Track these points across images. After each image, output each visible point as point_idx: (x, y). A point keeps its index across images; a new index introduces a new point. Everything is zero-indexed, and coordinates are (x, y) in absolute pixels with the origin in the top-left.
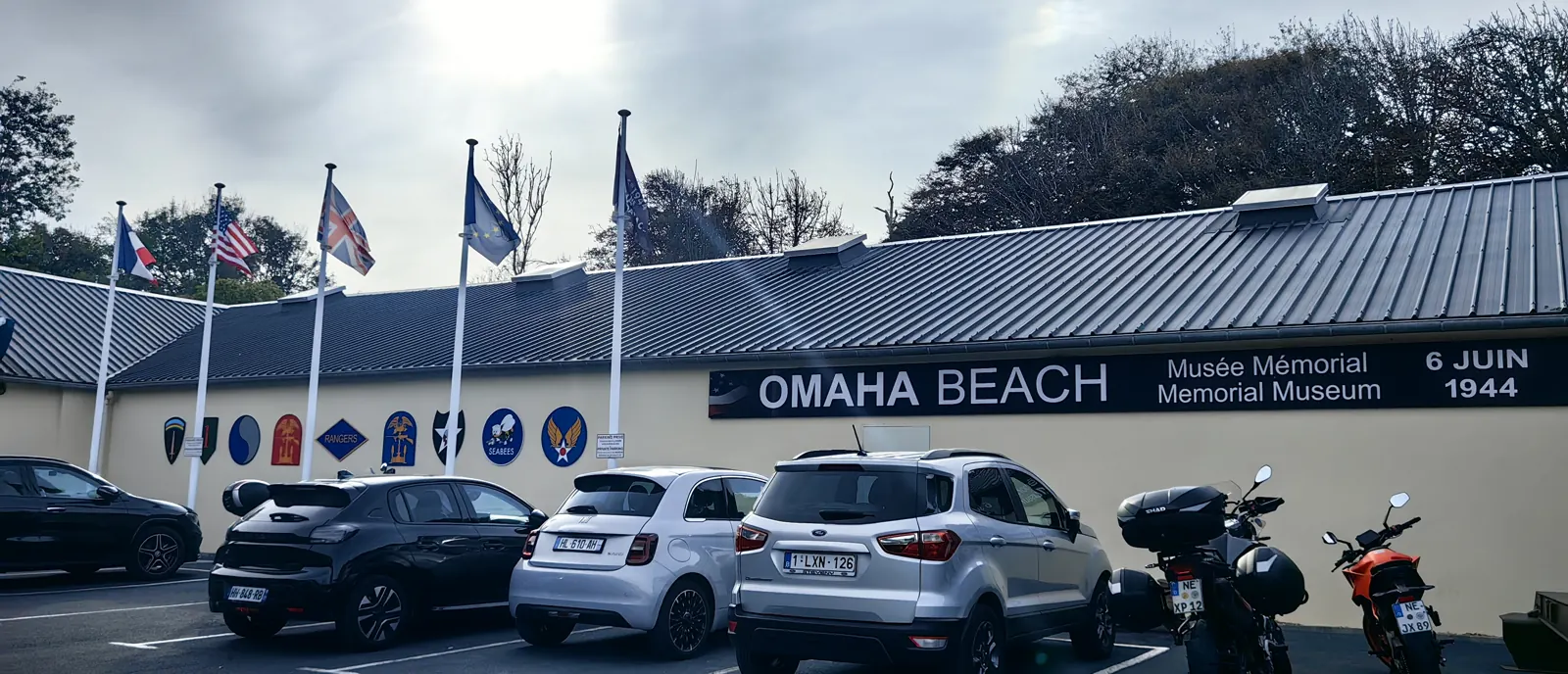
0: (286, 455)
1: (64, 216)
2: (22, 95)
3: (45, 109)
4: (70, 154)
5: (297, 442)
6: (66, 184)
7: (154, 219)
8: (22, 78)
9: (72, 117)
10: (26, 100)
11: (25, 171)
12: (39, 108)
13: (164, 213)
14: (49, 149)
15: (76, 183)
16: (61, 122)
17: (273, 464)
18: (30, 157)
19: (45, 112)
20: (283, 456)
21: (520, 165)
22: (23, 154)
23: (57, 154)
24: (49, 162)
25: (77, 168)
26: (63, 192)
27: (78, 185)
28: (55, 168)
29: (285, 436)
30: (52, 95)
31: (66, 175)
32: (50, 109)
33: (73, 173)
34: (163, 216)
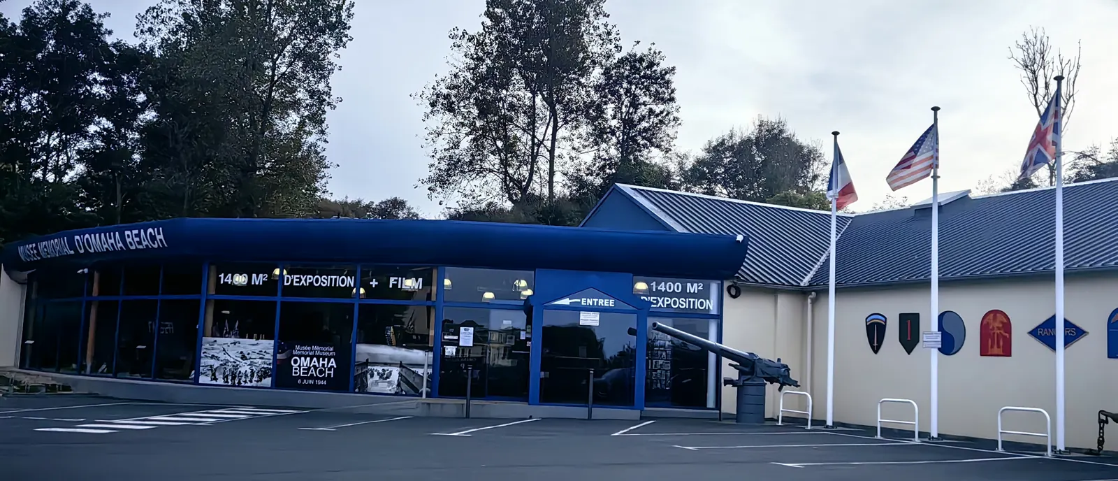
0: (996, 346)
1: (670, 150)
2: (638, 56)
3: (655, 64)
4: (672, 99)
5: (1007, 335)
6: (672, 123)
7: (716, 146)
8: (638, 42)
9: (673, 69)
10: (641, 60)
11: (642, 119)
12: (651, 65)
13: (724, 140)
14: (658, 98)
15: (679, 122)
16: (666, 73)
17: (982, 354)
18: (646, 105)
19: (655, 68)
20: (992, 347)
21: (1048, 58)
22: (640, 104)
23: (664, 101)
24: (658, 109)
25: (677, 110)
26: (670, 131)
27: (680, 124)
28: (662, 112)
29: (993, 329)
30: (659, 52)
31: (671, 117)
32: (658, 64)
33: (675, 114)
34: (722, 143)
